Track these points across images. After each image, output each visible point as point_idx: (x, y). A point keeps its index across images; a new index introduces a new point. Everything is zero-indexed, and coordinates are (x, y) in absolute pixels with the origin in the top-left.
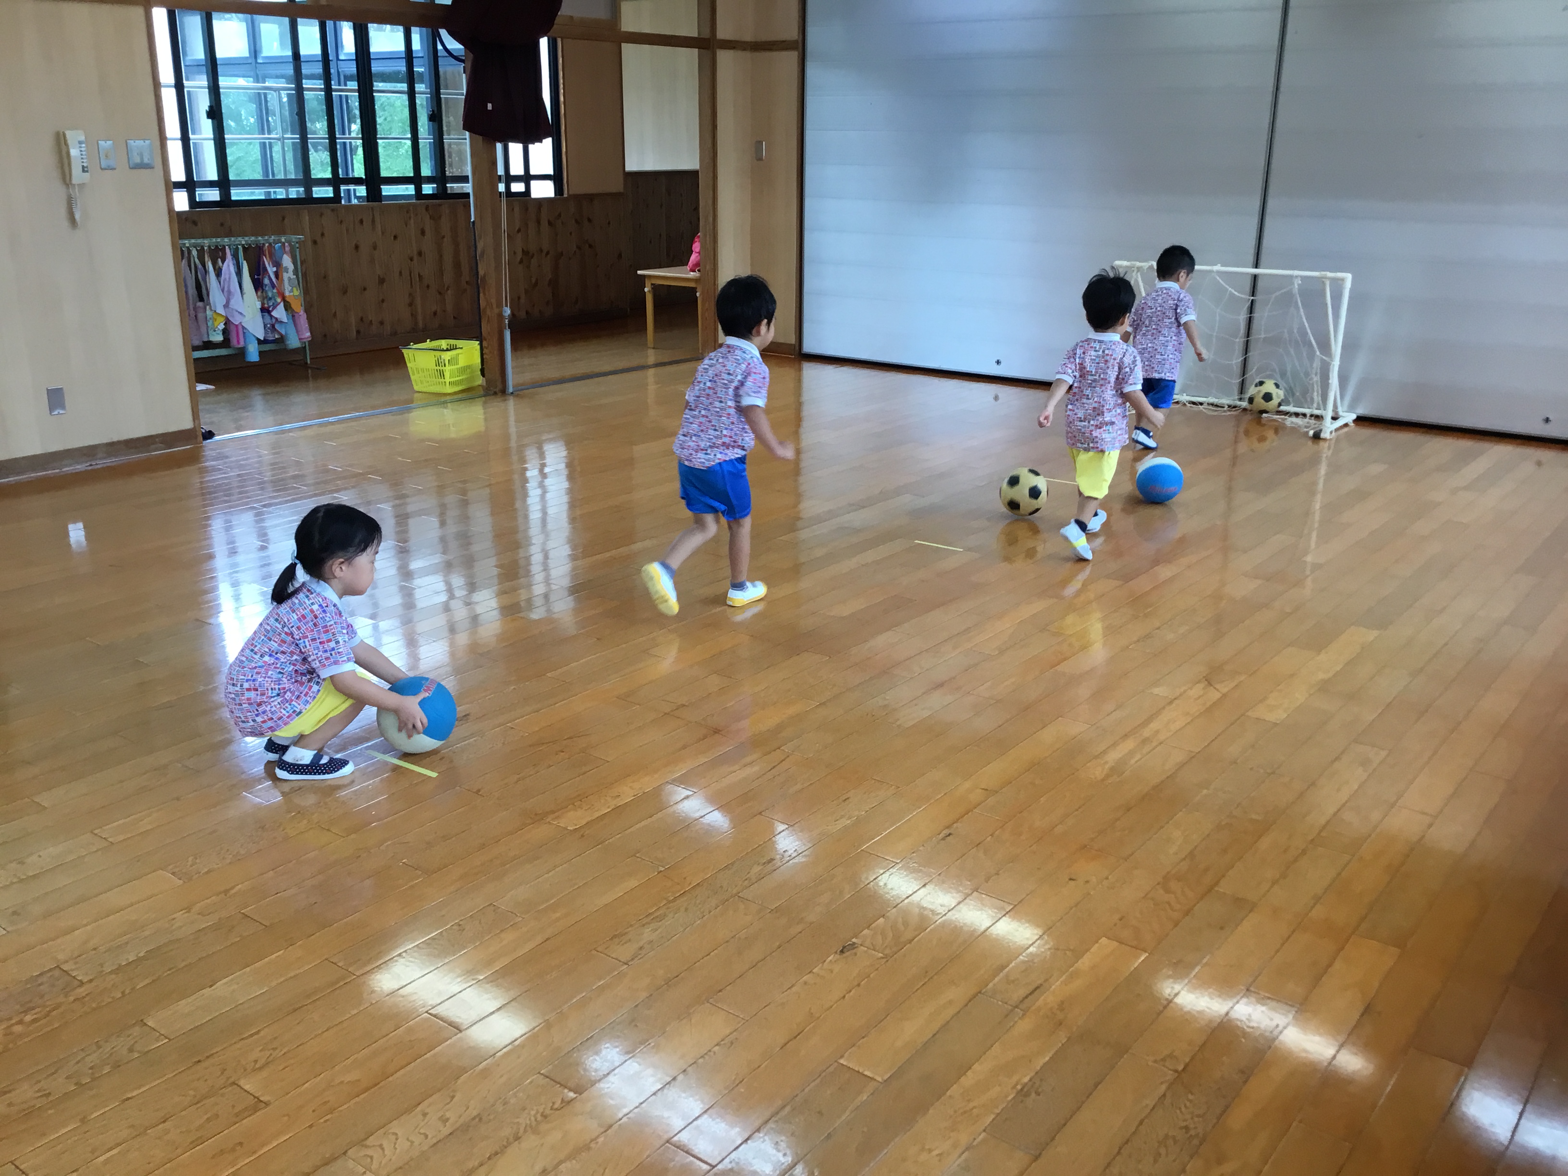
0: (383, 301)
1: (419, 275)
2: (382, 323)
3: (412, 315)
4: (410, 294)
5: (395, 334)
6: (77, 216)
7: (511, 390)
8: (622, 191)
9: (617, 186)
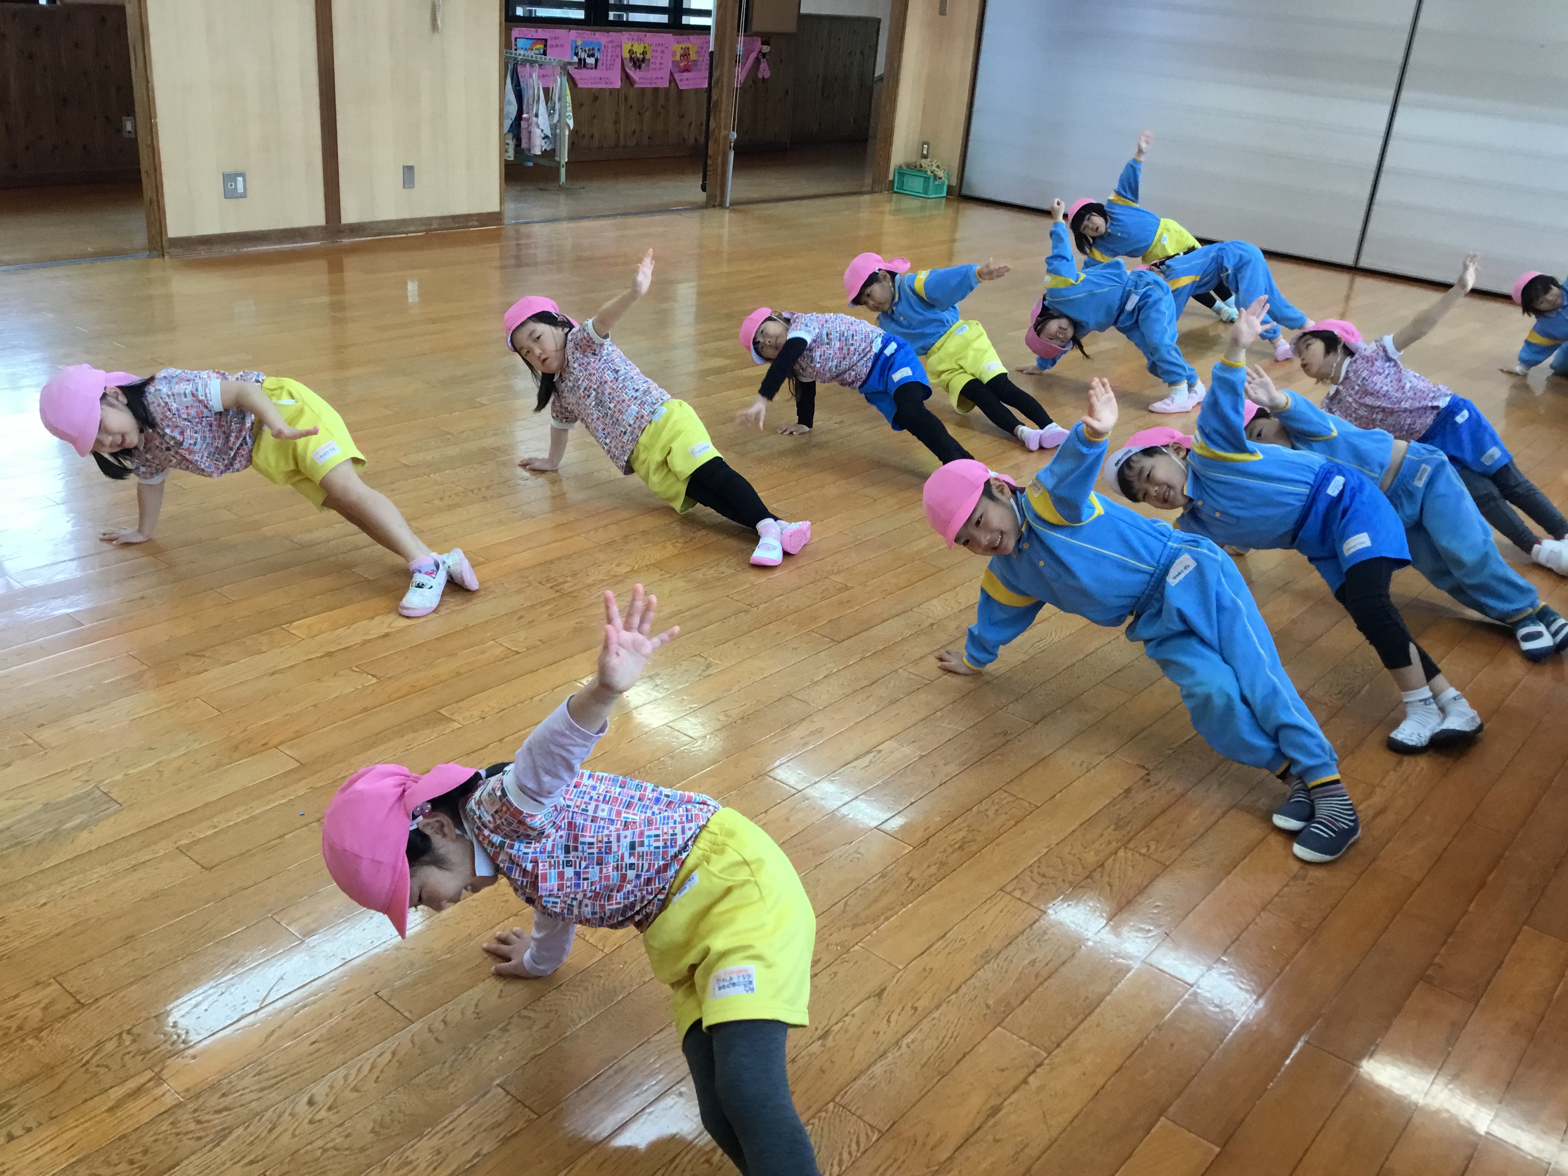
0: (595, 116)
1: (626, 97)
2: (592, 137)
3: (616, 132)
4: (617, 113)
5: (601, 148)
6: (439, 22)
7: (728, 205)
8: (795, 31)
9: (791, 27)
